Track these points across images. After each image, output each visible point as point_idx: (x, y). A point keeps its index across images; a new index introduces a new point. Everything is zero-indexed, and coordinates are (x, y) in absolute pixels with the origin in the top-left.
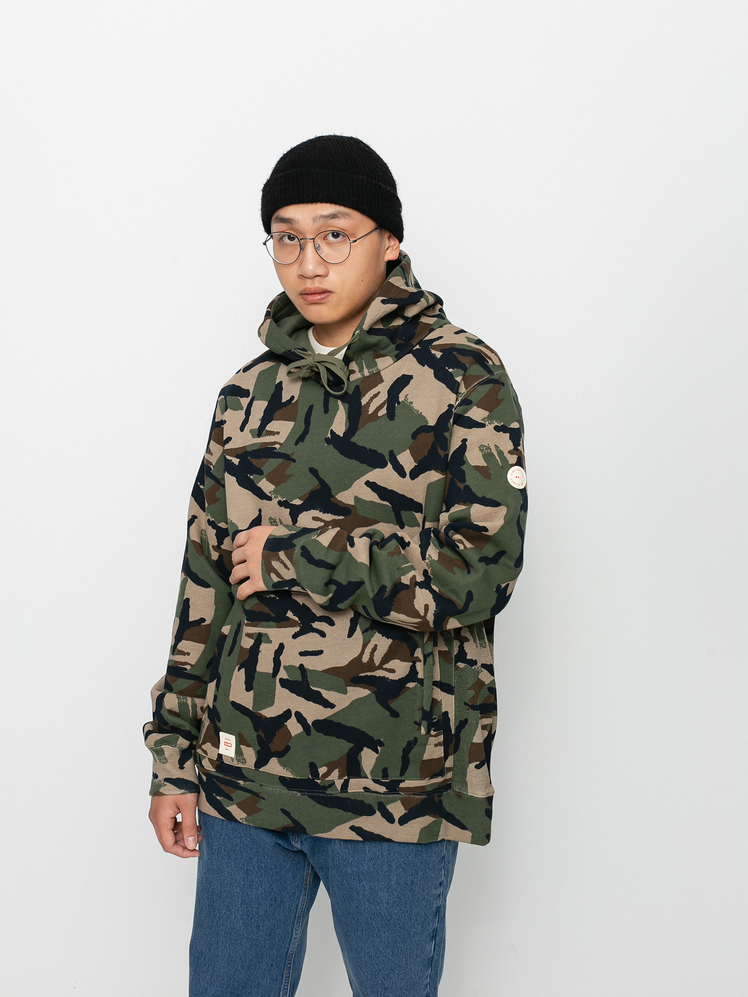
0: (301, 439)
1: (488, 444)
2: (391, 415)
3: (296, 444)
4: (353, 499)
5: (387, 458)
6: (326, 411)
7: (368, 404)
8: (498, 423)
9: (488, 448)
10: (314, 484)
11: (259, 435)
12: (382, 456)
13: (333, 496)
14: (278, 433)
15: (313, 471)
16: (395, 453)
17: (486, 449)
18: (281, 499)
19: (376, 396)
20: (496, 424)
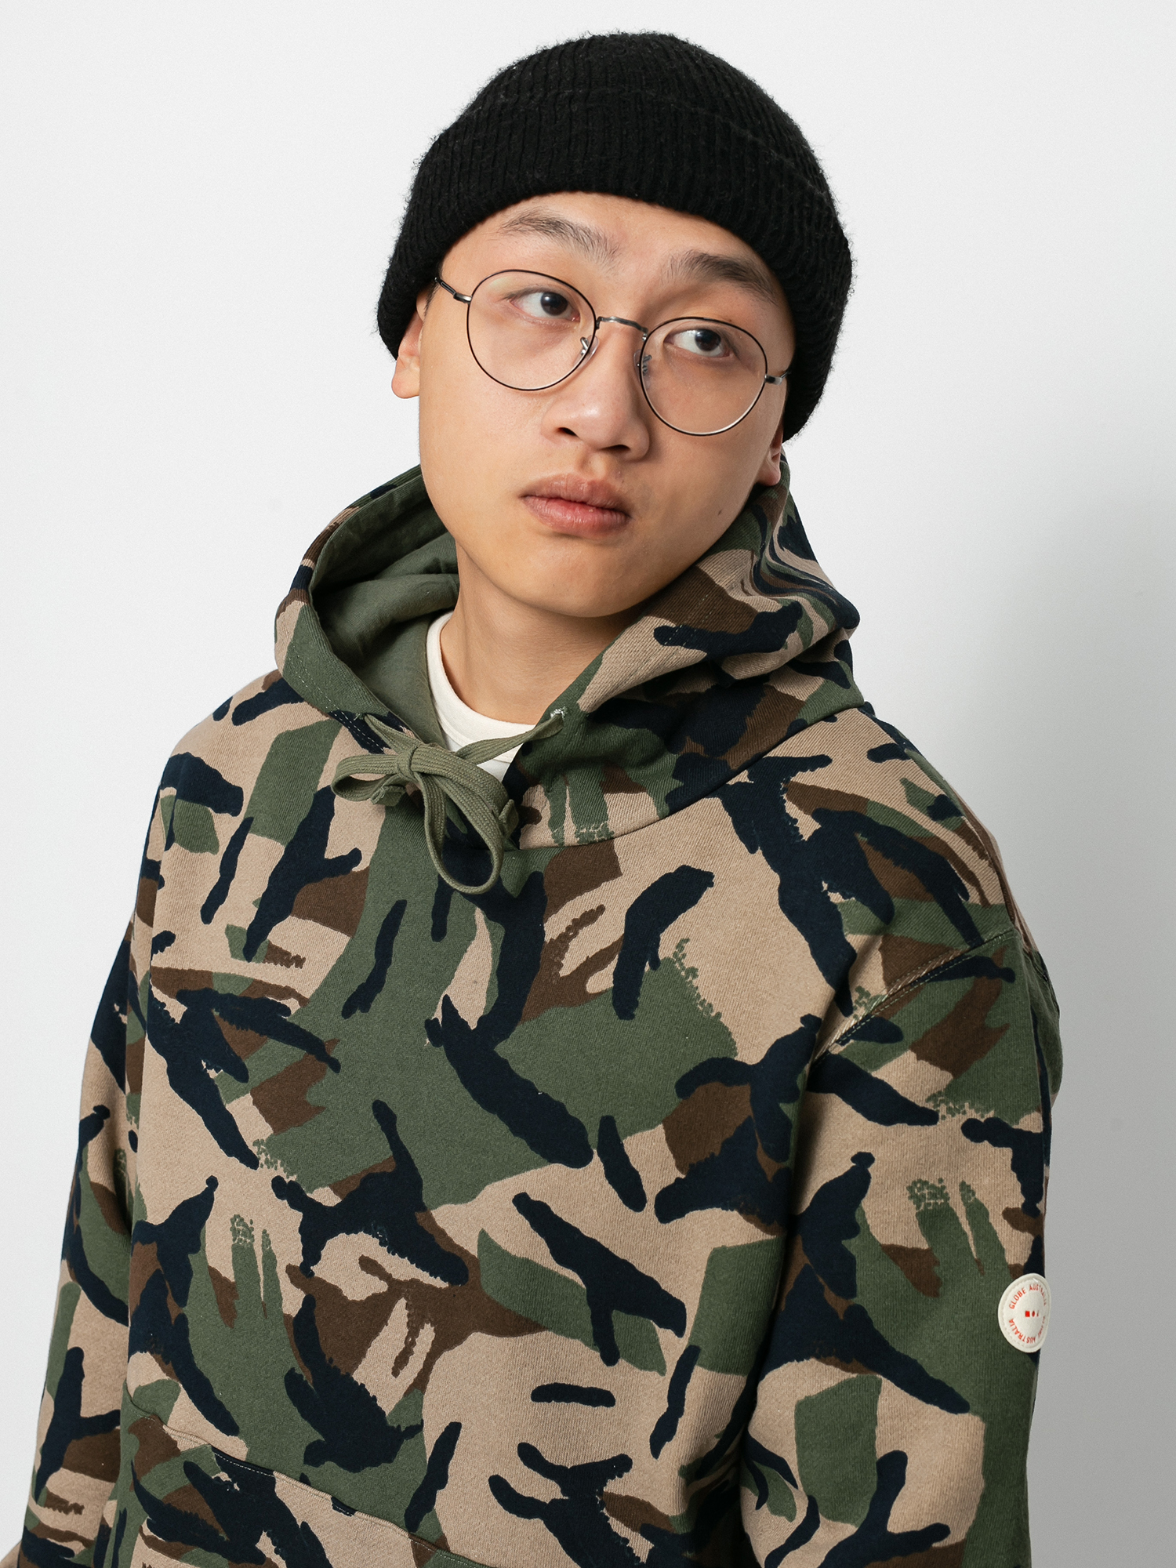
0: (360, 1000)
1: (941, 1181)
2: (625, 997)
3: (347, 1011)
4: (475, 1236)
5: (593, 1138)
6: (439, 931)
7: (564, 939)
8: (977, 1111)
9: (940, 1192)
10: (376, 1154)
11: (249, 953)
12: (579, 1128)
13: (423, 1208)
14: (299, 962)
15: (384, 1115)
16: (620, 1130)
17: (933, 1196)
18: (284, 1175)
19: (590, 917)
20: (972, 1114)
